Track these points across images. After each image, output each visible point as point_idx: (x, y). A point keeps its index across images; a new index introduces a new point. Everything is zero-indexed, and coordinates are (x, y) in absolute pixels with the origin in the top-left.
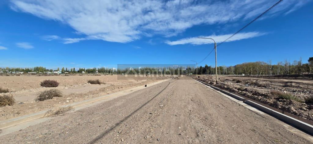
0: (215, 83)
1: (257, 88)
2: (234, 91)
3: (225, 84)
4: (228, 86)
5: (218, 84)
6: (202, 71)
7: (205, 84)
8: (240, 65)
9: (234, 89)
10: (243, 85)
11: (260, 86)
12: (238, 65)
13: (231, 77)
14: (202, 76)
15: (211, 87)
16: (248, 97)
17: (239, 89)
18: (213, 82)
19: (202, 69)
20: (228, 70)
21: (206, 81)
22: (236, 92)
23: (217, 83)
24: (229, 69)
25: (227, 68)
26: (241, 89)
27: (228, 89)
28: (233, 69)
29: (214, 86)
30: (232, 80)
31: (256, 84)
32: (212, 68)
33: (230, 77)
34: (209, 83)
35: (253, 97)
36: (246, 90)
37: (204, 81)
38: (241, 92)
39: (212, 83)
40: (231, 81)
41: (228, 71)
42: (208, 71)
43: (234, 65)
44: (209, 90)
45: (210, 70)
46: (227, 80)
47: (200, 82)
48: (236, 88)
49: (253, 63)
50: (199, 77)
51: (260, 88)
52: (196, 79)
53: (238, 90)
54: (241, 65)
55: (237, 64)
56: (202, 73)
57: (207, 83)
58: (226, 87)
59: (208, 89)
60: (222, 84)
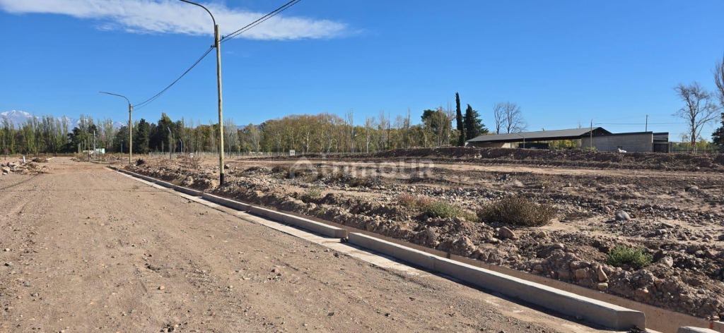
0: (215, 184)
1: (351, 190)
2: (291, 207)
3: (254, 185)
4: (268, 190)
5: (227, 185)
6: (147, 140)
7: (177, 189)
8: (276, 122)
9: (292, 199)
10: (310, 185)
11: (355, 185)
12: (270, 122)
13: (261, 159)
14: (153, 160)
15: (205, 198)
16: (343, 221)
17: (305, 199)
18: (207, 180)
19: (146, 134)
20: (243, 136)
21: (176, 177)
22: (300, 208)
23: (222, 183)
24: (245, 133)
25: (239, 132)
26: (312, 197)
27: (270, 200)
28: (256, 134)
29: (214, 192)
30: (270, 169)
31: (343, 180)
32: (188, 130)
33: (263, 161)
34: (191, 182)
35: (357, 219)
36: (329, 199)
37: (166, 178)
38: (316, 209)
39: (203, 182)
40: (266, 172)
41: (240, 139)
42: (172, 140)
43: (259, 123)
44: (202, 211)
45: (178, 137)
46: (252, 169)
47: (150, 181)
48: (295, 195)
49: (313, 116)
50: (140, 162)
51: (358, 191)
52: (128, 170)
53: (304, 201)
54: (281, 121)
55: (268, 120)
56: (147, 149)
57: (183, 184)
58: (260, 194)
59: (196, 208)
60: (243, 183)
